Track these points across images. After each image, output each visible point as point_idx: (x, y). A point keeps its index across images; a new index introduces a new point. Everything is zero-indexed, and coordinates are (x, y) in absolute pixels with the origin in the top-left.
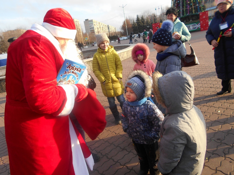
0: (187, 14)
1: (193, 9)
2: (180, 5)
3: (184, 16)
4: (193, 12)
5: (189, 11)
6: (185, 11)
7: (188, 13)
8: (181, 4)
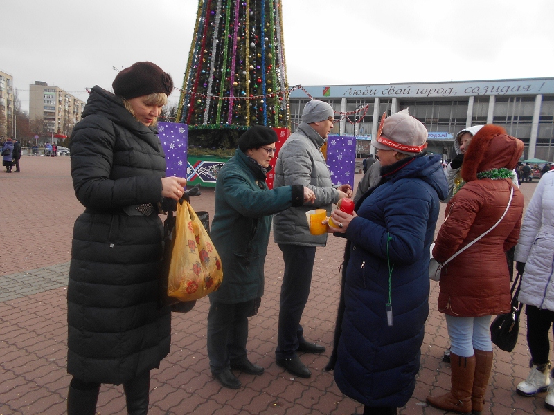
0: (225, 122)
1: (248, 111)
2: (208, 83)
3: (213, 126)
4: (245, 120)
5: (234, 116)
6: (219, 110)
7: (230, 119)
8: (211, 80)
